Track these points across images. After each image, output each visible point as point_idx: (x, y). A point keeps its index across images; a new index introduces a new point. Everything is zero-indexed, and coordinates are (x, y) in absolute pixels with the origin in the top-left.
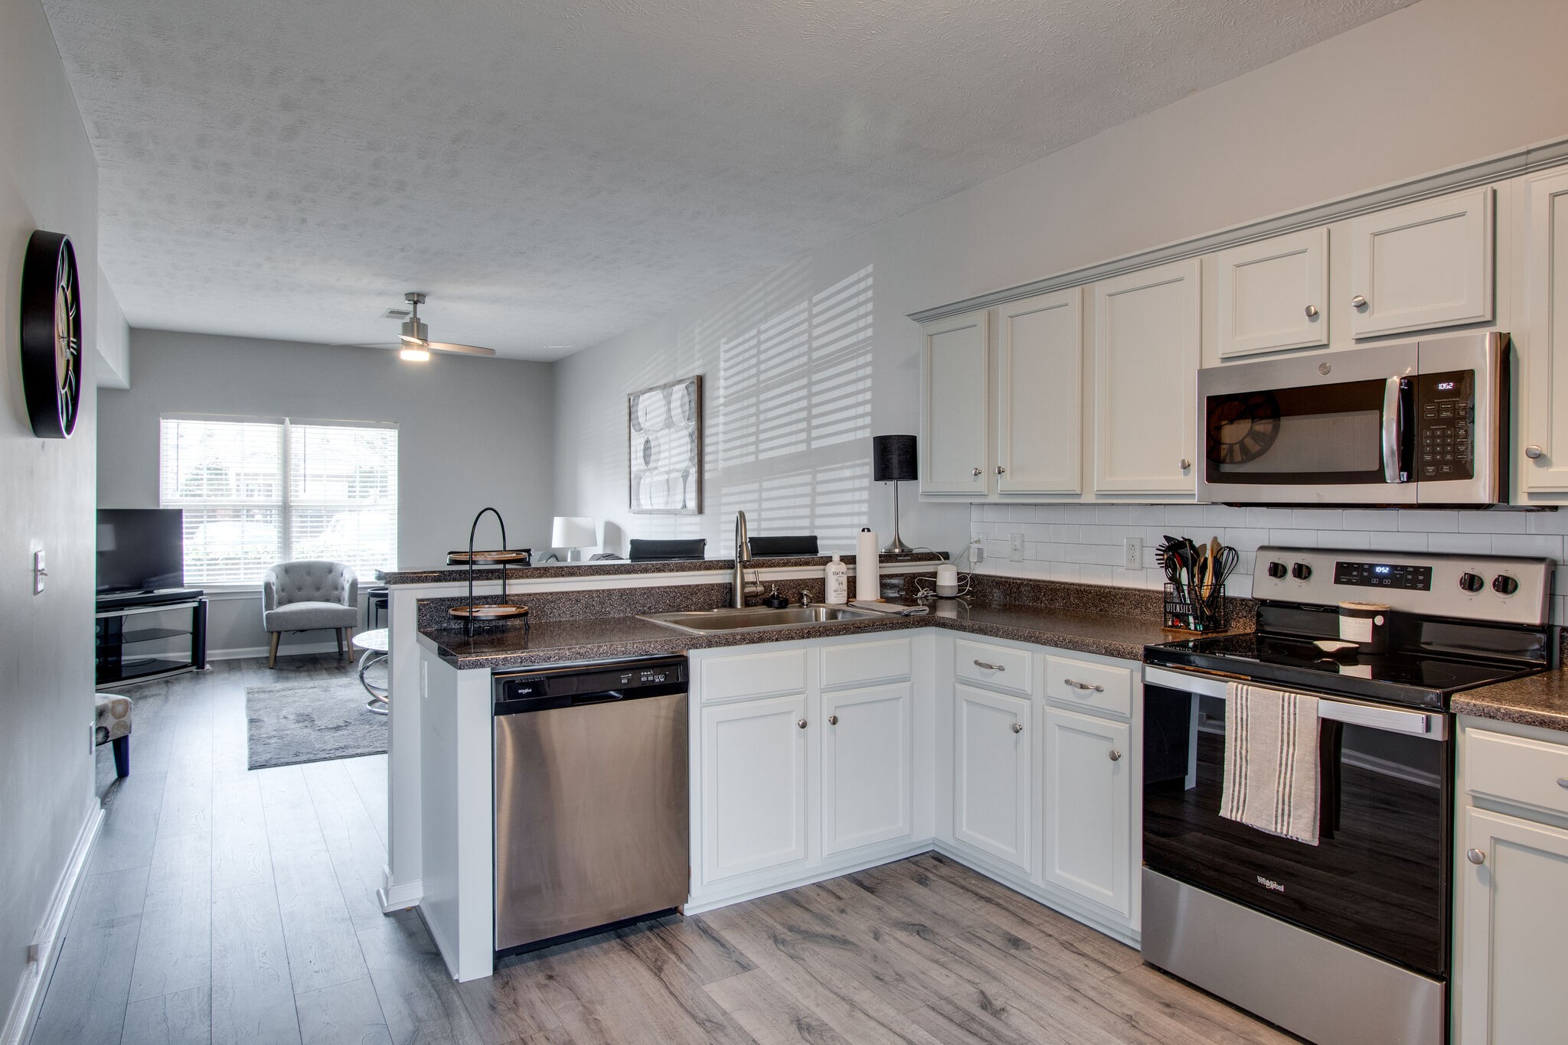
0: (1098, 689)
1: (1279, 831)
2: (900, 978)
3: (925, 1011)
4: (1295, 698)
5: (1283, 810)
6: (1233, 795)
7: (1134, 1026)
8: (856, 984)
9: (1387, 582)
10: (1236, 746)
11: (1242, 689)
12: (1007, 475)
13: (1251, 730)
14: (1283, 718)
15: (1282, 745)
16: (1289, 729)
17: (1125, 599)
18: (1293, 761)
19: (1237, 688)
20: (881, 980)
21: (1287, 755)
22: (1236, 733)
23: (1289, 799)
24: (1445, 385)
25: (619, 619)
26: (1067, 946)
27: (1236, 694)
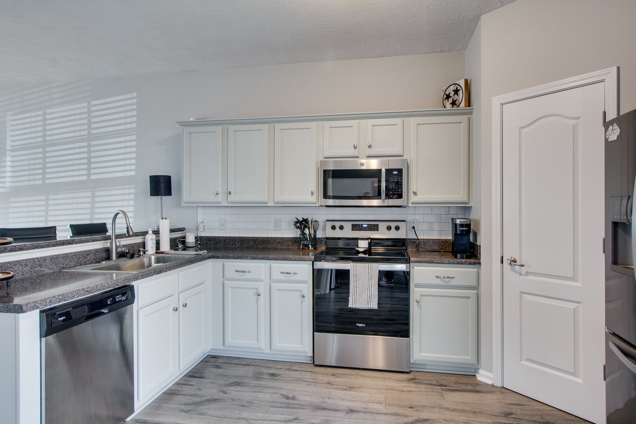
0: (295, 274)
1: (368, 307)
2: (251, 403)
3: (271, 409)
4: (372, 265)
5: (369, 300)
6: (353, 299)
7: (332, 385)
8: (238, 412)
9: (367, 229)
10: (353, 283)
11: (355, 265)
12: (233, 194)
13: (358, 277)
14: (368, 272)
15: (368, 280)
16: (370, 275)
17: (274, 241)
18: (372, 285)
19: (353, 265)
20: (245, 406)
21: (370, 283)
22: (353, 279)
23: (371, 296)
24: (395, 172)
25: (50, 273)
26: (289, 370)
27: (353, 267)
